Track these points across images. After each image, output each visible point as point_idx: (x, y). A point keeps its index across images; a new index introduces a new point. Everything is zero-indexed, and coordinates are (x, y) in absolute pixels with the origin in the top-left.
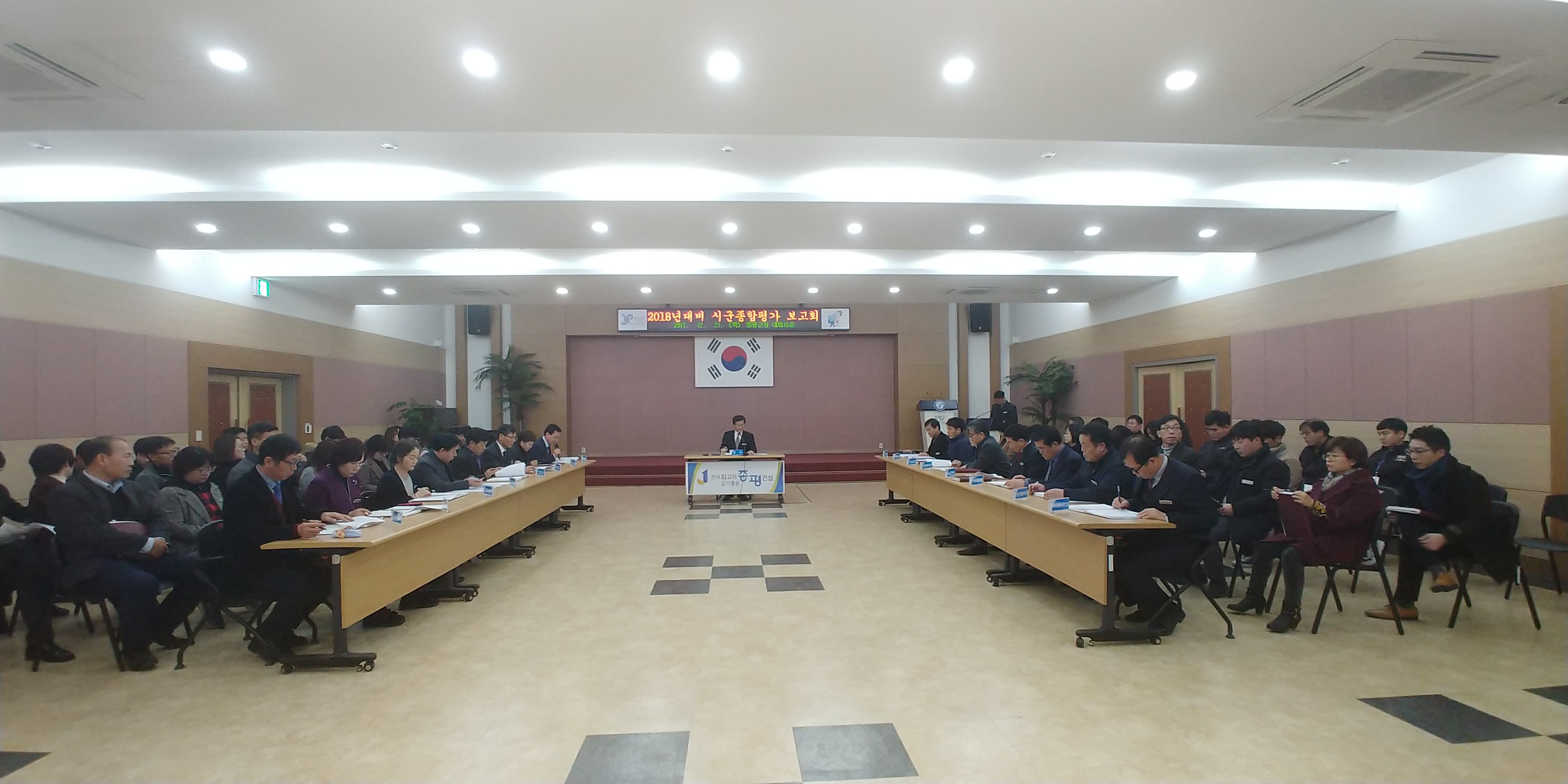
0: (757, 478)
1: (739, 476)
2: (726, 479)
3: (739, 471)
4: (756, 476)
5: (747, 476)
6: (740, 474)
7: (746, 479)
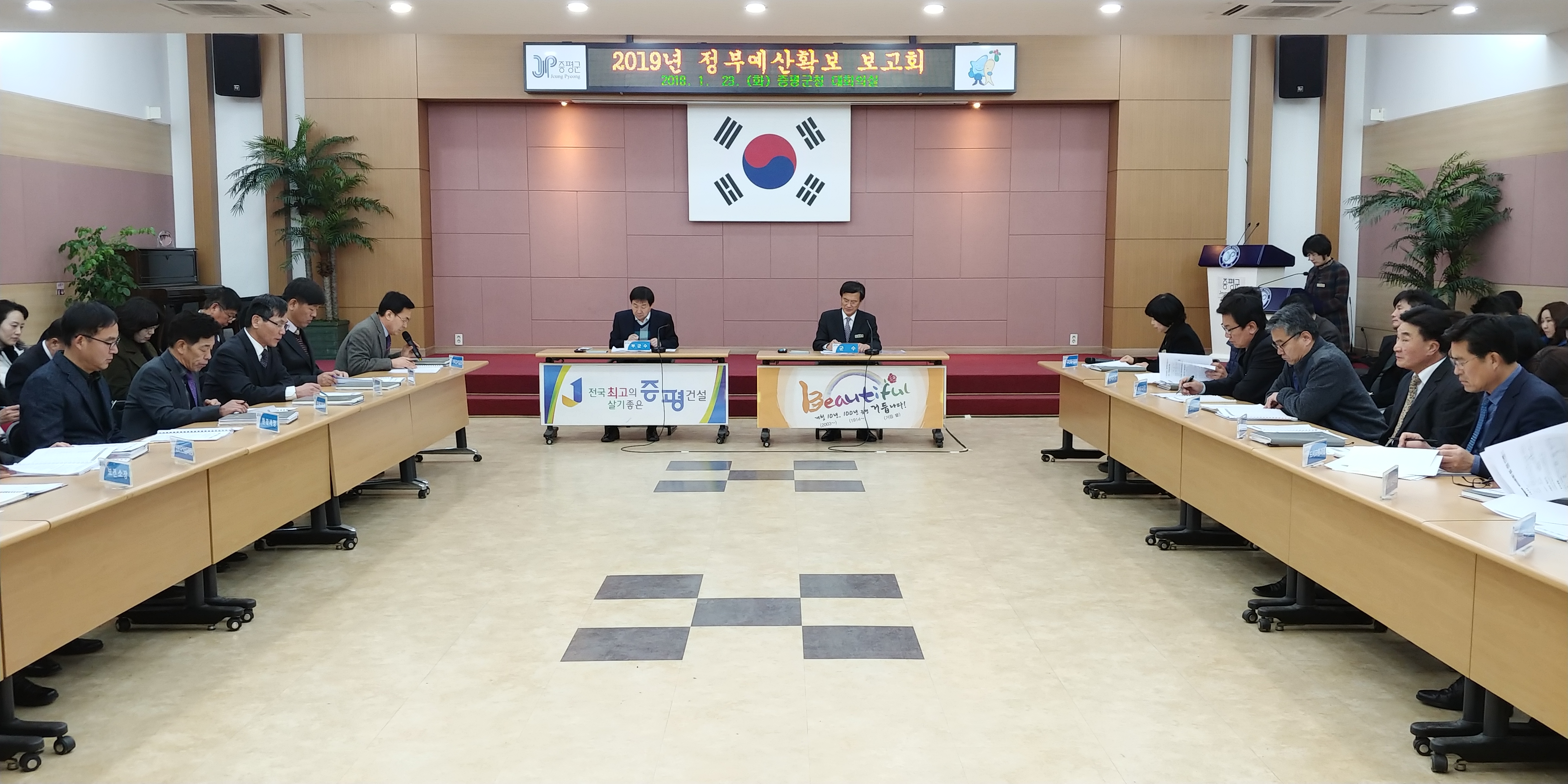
0: (677, 395)
1: (642, 391)
2: (616, 396)
3: (642, 382)
4: (674, 392)
5: (658, 391)
6: (644, 387)
7: (655, 396)
